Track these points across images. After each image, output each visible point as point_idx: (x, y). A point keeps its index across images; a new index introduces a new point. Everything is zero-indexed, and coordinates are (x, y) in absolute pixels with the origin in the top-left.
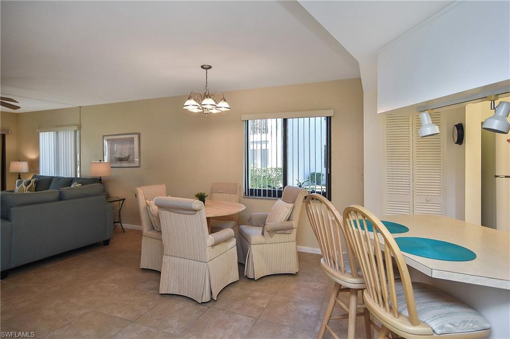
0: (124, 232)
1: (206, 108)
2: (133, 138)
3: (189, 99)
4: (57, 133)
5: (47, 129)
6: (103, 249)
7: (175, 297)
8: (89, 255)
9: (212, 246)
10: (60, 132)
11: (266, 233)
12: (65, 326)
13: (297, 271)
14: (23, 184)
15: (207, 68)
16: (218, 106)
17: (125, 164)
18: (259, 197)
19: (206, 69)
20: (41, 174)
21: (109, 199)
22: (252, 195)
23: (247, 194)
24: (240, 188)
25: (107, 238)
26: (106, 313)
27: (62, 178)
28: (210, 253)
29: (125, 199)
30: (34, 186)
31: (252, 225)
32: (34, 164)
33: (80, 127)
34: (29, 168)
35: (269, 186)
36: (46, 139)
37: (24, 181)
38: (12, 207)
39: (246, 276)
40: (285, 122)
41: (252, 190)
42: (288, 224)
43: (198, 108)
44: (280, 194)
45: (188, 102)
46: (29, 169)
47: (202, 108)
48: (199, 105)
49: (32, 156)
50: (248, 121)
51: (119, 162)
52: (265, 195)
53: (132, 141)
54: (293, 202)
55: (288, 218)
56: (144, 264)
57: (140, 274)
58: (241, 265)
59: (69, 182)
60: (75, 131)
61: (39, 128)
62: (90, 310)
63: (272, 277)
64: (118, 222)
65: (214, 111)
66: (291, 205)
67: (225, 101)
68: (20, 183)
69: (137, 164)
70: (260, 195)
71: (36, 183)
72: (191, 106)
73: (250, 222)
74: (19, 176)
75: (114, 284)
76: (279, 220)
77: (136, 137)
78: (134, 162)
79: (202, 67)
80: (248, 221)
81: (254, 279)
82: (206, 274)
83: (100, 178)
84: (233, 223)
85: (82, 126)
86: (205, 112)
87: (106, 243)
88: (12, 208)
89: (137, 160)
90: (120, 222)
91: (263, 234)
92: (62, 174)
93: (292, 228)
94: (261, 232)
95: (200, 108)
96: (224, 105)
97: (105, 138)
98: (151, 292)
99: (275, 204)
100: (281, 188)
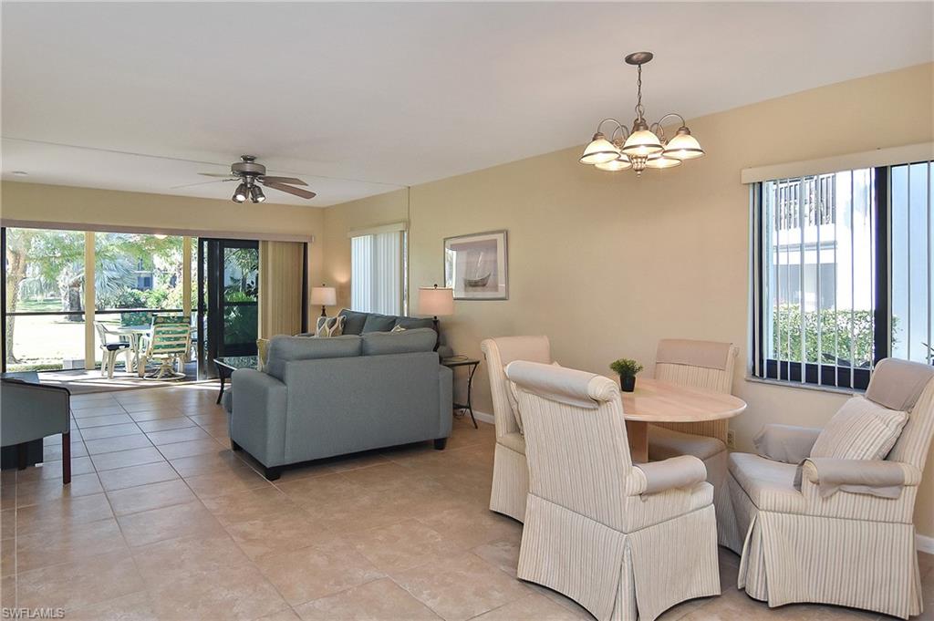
0: (477, 427)
1: (636, 157)
2: (496, 240)
3: (594, 139)
4: (375, 235)
5: (360, 230)
6: (433, 457)
7: (550, 595)
8: (406, 462)
9: (640, 495)
10: (378, 236)
11: (806, 485)
12: (333, 595)
13: (916, 613)
14: (326, 325)
15: (638, 60)
16: (666, 148)
17: (479, 293)
18: (793, 384)
19: (639, 62)
20: (353, 310)
21: (453, 359)
22: (772, 375)
23: (757, 374)
24: (736, 355)
25: (441, 435)
26: (408, 589)
27: (382, 316)
28: (633, 511)
29: (478, 362)
30: (340, 328)
31: (767, 456)
32: (344, 292)
33: (408, 224)
34: (337, 297)
35: (828, 357)
36: (361, 247)
37: (328, 319)
38: (288, 360)
39: (744, 589)
40: (882, 176)
41: (772, 364)
42: (885, 470)
43: (618, 160)
44: (862, 380)
45: (593, 147)
46: (337, 301)
47: (629, 156)
48: (618, 151)
49: (341, 278)
50: (761, 183)
51: (471, 288)
52: (811, 379)
53: (493, 246)
54: (908, 407)
55: (885, 451)
56: (497, 503)
57: (488, 522)
58: (729, 556)
59: (390, 323)
60: (402, 232)
61: (352, 230)
62: (382, 576)
63: (827, 611)
64: (466, 407)
65: (662, 163)
66: (900, 417)
67: (689, 133)
68: (322, 322)
69: (502, 294)
70: (796, 377)
71: (345, 323)
72: (602, 156)
73: (760, 447)
74: (324, 310)
75: (436, 533)
76: (853, 455)
77: (500, 238)
78: (496, 288)
79: (629, 60)
80: (756, 442)
81: (767, 602)
82: (623, 560)
83: (435, 317)
84: (711, 444)
85: (412, 220)
86: (635, 166)
87: (440, 444)
88: (288, 363)
89: (502, 285)
90: (469, 407)
91: (798, 485)
92: (383, 311)
93: (899, 484)
94: (791, 481)
95: (624, 157)
96: (684, 146)
97: (447, 242)
98: (502, 568)
99: (843, 408)
100: (867, 364)
